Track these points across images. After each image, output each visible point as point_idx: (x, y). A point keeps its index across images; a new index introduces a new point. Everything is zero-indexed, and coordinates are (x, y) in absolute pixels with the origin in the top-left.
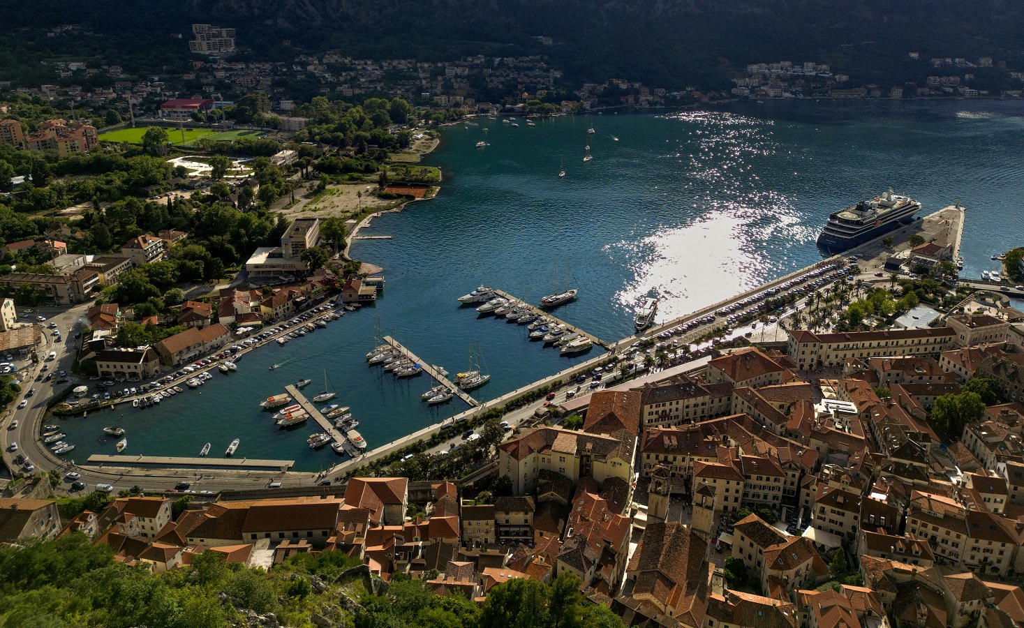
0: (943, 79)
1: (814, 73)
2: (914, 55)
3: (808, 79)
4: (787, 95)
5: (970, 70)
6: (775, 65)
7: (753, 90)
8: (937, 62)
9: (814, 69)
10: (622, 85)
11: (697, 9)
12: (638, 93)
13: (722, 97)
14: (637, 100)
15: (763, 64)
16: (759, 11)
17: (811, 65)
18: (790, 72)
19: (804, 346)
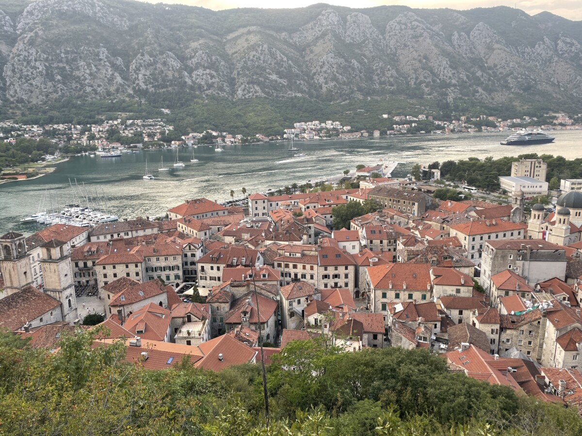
0: (401, 126)
1: (332, 127)
2: (385, 116)
3: (328, 130)
4: (317, 137)
5: (415, 122)
6: (310, 123)
7: (297, 135)
8: (397, 119)
9: (332, 125)
10: (214, 134)
11: (263, 94)
12: (225, 137)
13: (278, 139)
14: (224, 141)
15: (303, 123)
16: (299, 95)
17: (330, 122)
18: (319, 127)
19: (256, 203)
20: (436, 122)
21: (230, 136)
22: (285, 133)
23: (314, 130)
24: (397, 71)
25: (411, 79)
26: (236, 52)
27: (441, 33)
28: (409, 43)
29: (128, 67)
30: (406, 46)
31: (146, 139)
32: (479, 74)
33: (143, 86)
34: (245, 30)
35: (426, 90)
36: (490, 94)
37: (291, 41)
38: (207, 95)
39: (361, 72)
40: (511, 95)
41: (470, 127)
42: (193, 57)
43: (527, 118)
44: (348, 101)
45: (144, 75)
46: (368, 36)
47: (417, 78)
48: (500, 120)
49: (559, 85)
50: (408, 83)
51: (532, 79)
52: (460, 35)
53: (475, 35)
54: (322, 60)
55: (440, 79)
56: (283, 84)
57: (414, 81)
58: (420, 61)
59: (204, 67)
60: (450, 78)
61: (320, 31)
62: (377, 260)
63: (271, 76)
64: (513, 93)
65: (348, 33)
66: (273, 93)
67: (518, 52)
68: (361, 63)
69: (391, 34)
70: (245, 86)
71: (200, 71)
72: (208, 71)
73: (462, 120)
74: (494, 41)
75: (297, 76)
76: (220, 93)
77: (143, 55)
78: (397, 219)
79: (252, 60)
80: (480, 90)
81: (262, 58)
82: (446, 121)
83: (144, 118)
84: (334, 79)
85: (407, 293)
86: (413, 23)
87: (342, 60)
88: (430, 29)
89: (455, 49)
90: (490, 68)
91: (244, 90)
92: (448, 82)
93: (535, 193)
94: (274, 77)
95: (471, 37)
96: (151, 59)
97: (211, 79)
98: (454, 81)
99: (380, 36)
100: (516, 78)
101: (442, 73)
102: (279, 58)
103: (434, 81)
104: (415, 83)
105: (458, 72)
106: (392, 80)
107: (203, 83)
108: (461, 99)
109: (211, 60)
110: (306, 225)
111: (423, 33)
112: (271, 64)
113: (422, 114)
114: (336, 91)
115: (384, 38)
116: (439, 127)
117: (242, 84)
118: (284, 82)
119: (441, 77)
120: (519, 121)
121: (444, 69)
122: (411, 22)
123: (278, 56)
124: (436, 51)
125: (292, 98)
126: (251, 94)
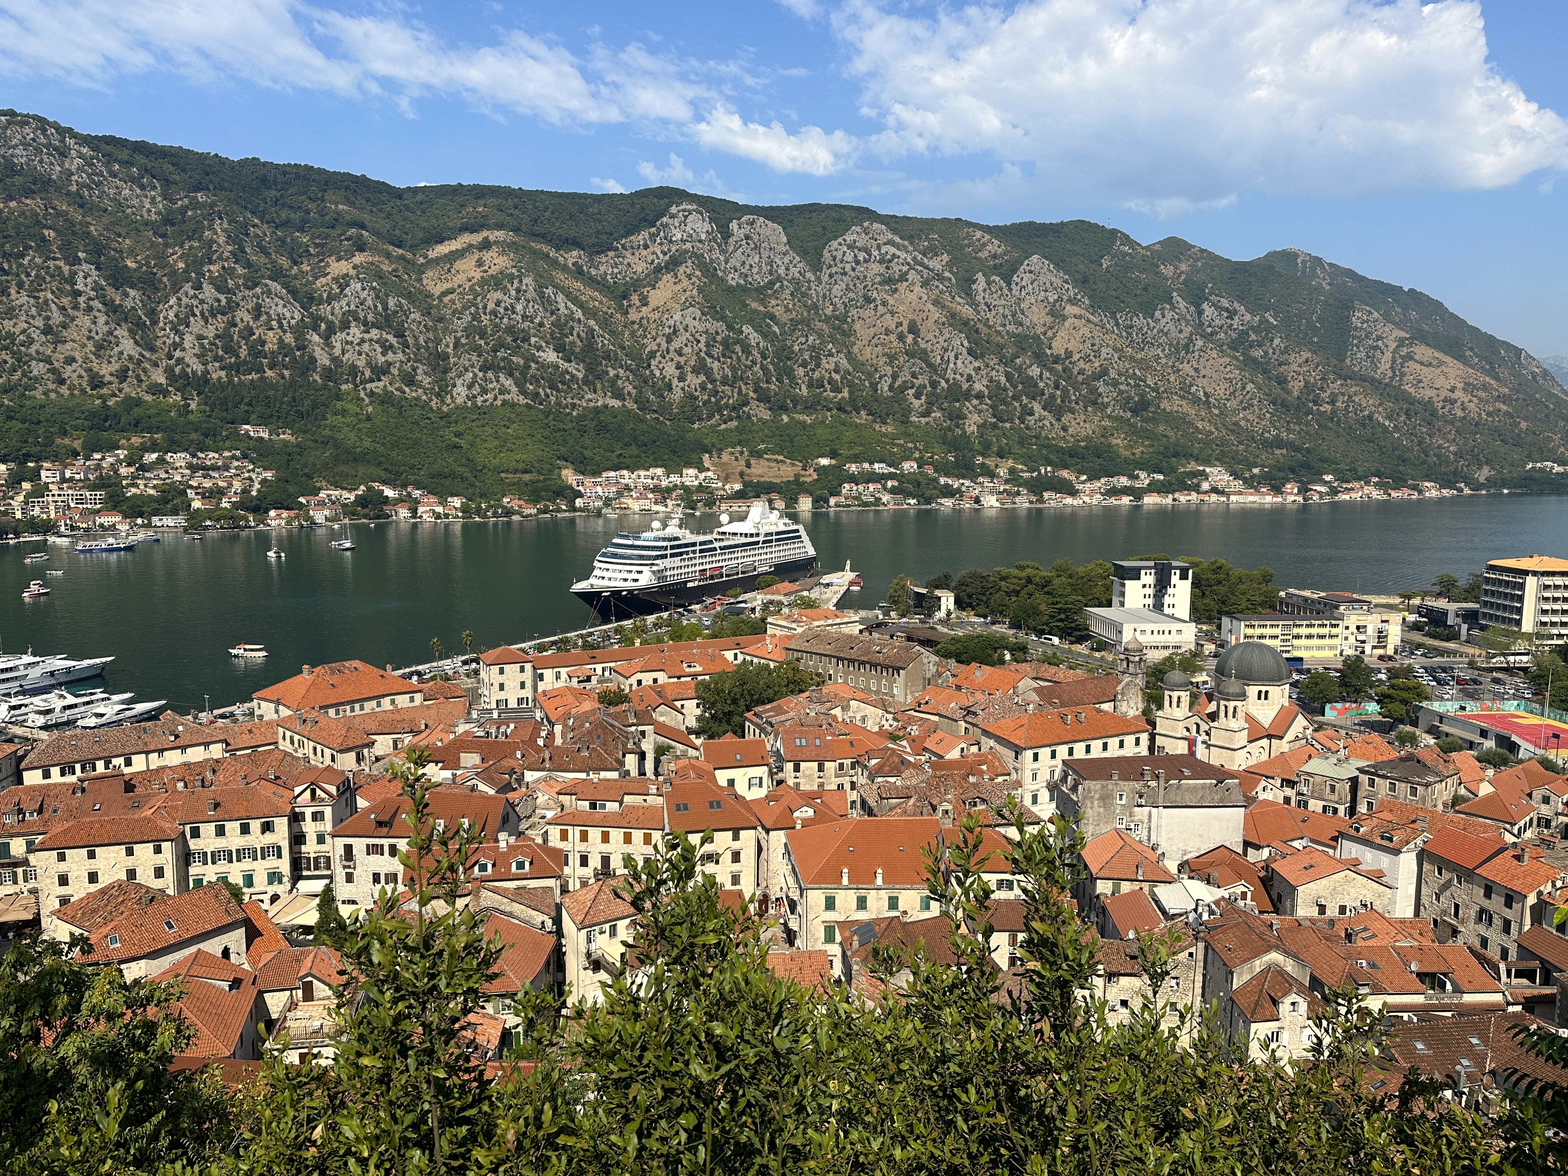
0: (861, 488)
1: (696, 483)
2: (824, 461)
3: (688, 490)
4: (659, 508)
5: (892, 476)
6: (642, 473)
7: (609, 503)
8: (853, 468)
9: (697, 478)
10: (389, 492)
11: (521, 397)
12: (417, 502)
13: (559, 510)
14: (414, 511)
15: (625, 472)
16: (615, 403)
17: (692, 472)
18: (664, 483)
19: (502, 671)
20: (942, 481)
21: (433, 499)
22: (580, 495)
23: (653, 491)
24: (850, 356)
25: (881, 378)
26: (451, 291)
27: (947, 274)
28: (875, 294)
29: (153, 314)
30: (868, 300)
31: (196, 504)
32: (1035, 371)
33: (197, 366)
34: (476, 238)
35: (916, 403)
36: (1059, 420)
37: (593, 272)
38: (372, 394)
39: (764, 357)
40: (1106, 423)
41: (1018, 493)
42: (337, 297)
43: (1143, 475)
44: (734, 424)
45: (200, 337)
46: (782, 271)
47: (895, 377)
48: (1084, 477)
49: (1207, 403)
50: (874, 387)
51: (1149, 386)
52: (989, 283)
53: (1024, 283)
54: (671, 322)
55: (947, 381)
56: (573, 376)
57: (890, 381)
58: (901, 337)
59: (365, 323)
60: (969, 378)
61: (665, 254)
62: (810, 812)
63: (541, 354)
64: (1109, 417)
65: (733, 262)
66: (547, 396)
67: (1117, 324)
68: (765, 335)
69: (834, 270)
70: (475, 375)
71: (355, 332)
72: (374, 333)
73: (999, 477)
74: (1065, 298)
75: (607, 356)
76: (407, 389)
77: (198, 287)
78: (859, 710)
79: (494, 313)
80: (1037, 407)
81: (519, 307)
82: (964, 478)
83: (195, 448)
84: (700, 368)
85: (884, 895)
86: (884, 249)
87: (720, 326)
88: (922, 264)
89: (979, 313)
90: (1057, 360)
91: (470, 387)
92: (965, 386)
93: (1166, 648)
94: (550, 356)
95: (1013, 286)
96: (222, 298)
97: (384, 354)
98: (978, 387)
99: (808, 275)
100: (1115, 384)
101: (952, 365)
102: (563, 310)
103: (934, 384)
104: (891, 388)
105: (987, 366)
106: (837, 377)
107: (361, 363)
108: (994, 426)
109: (386, 308)
110: (633, 729)
111: (907, 273)
112: (541, 325)
113: (908, 459)
114: (706, 397)
115: (819, 279)
116: (948, 492)
117: (466, 370)
118: (578, 370)
119: (950, 375)
120: (1124, 481)
121: (956, 358)
122: (879, 247)
123: (562, 306)
124: (935, 314)
125: (597, 411)
126: (490, 396)
